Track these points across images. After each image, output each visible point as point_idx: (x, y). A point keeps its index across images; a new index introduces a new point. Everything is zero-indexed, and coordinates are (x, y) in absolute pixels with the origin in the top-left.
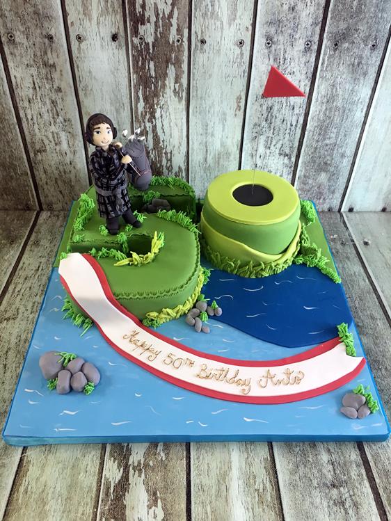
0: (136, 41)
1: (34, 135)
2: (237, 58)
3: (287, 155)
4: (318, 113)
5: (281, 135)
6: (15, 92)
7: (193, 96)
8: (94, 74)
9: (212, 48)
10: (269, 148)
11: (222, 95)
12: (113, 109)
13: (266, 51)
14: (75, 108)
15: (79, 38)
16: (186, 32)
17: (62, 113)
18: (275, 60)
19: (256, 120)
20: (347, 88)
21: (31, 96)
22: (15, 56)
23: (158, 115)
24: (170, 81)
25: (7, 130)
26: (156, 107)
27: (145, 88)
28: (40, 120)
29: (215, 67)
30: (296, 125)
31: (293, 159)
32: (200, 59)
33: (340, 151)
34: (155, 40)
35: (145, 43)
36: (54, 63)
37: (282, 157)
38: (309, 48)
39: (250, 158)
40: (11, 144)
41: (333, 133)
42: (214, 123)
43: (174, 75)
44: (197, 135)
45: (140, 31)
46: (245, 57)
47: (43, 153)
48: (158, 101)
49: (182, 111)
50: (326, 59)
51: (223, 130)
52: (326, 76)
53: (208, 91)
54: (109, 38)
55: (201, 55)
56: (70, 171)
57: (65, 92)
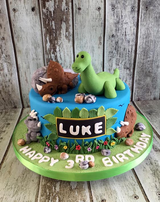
0: (45, 10)
2: (97, 17)
4: (142, 44)
5: (124, 57)
7: (76, 38)
8: (22, 29)
9: (84, 12)
10: (118, 65)
12: (33, 47)
15: (14, 10)
16: (70, 4)
17: (5, 52)
18: (117, 16)
19: (110, 50)
20: (155, 29)
23: (57, 50)
24: (63, 31)
26: (56, 46)
27: (50, 35)
29: (86, 22)
30: (131, 51)
31: (132, 71)
32: (78, 18)
33: (156, 64)
34: (55, 9)
35: (49, 11)
37: (125, 70)
38: (134, 10)
41: (151, 54)
43: (65, 28)
45: (46, 5)
46: (101, 16)
48: (57, 42)
50: (143, 15)
51: (93, 56)
52: (143, 24)
53: (84, 35)
54: (30, 10)
55: (79, 16)
56: (9, 86)
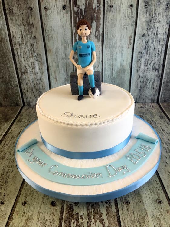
1: (21, 64)
3: (157, 70)
6: (12, 40)
11: (121, 36)
13: (145, 10)
14: (43, 47)
21: (20, 42)
22: (13, 20)
25: (7, 61)
28: (24, 56)
36: (33, 23)
39: (136, 72)
40: (10, 69)
42: (117, 53)
44: (108, 60)
47: (26, 74)
49: (100, 47)
57: (38, 39)
